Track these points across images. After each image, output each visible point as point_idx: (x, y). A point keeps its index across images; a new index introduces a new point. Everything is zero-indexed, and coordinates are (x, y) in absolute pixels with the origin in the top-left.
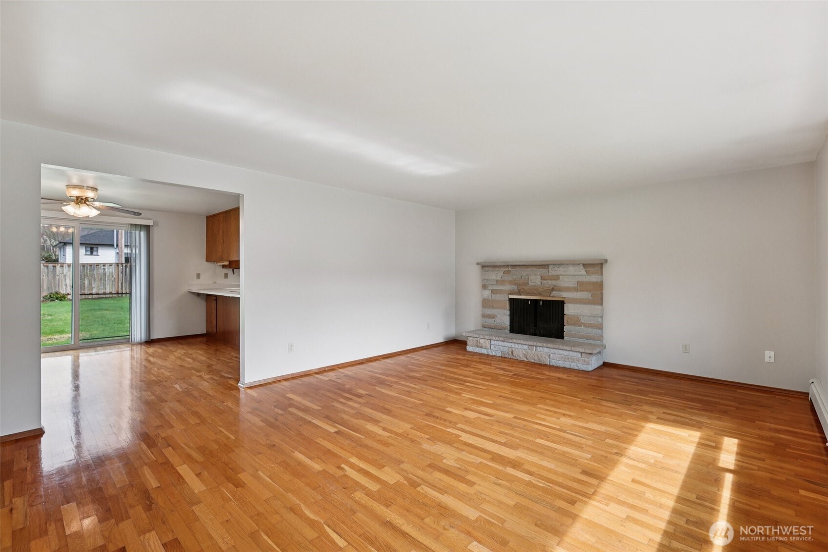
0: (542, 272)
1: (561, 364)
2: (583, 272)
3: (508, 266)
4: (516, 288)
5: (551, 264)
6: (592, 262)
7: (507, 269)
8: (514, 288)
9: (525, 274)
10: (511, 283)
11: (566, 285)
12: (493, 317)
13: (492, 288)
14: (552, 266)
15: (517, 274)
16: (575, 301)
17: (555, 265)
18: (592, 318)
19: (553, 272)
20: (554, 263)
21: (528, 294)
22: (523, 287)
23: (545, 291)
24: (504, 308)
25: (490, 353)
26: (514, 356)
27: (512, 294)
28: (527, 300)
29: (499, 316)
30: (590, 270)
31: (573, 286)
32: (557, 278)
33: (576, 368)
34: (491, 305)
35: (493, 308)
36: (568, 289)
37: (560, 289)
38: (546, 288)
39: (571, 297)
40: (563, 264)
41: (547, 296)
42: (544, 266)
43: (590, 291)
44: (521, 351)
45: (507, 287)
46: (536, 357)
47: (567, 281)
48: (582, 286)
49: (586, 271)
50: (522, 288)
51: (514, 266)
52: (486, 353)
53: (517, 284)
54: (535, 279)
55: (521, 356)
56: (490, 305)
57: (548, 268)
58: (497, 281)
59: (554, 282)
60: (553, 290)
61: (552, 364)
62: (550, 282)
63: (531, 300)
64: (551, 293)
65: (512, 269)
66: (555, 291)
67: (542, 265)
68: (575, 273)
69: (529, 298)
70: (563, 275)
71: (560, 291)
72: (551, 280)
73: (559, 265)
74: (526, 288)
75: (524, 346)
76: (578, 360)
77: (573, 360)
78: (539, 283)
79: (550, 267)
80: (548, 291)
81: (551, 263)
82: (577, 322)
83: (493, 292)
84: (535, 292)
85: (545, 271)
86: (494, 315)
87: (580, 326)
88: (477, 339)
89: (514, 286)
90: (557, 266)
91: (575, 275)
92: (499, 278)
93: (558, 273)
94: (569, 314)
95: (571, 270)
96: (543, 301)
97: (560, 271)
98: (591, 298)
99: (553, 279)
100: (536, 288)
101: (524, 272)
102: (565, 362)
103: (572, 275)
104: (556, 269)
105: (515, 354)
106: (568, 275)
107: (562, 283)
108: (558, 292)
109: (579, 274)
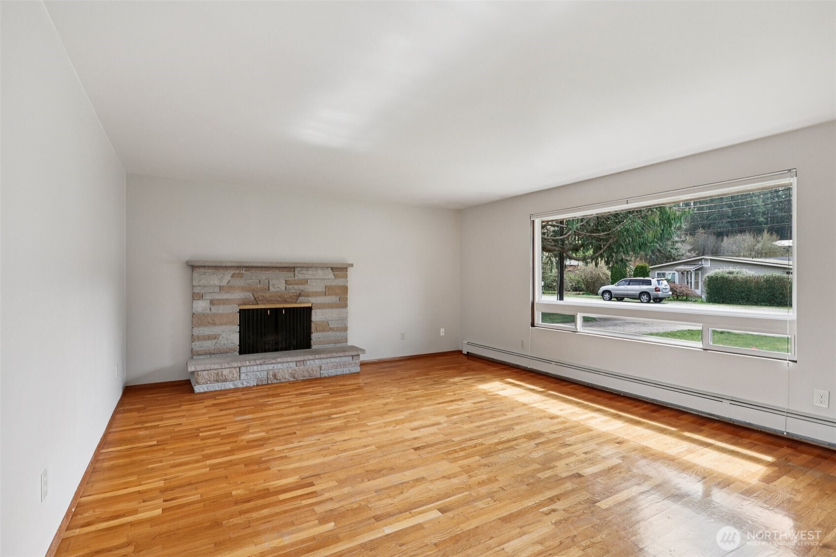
0: (289, 275)
1: (333, 372)
2: (331, 276)
3: (239, 267)
4: (251, 296)
5: (297, 267)
6: (340, 266)
7: (237, 271)
8: (249, 295)
9: (264, 278)
10: (243, 289)
11: (315, 290)
12: (215, 337)
13: (211, 298)
14: (299, 269)
15: (252, 279)
16: (322, 306)
17: (303, 267)
18: (339, 321)
19: (299, 276)
20: (301, 265)
21: (269, 302)
22: (262, 294)
23: (291, 297)
24: (232, 323)
25: (240, 386)
26: (277, 379)
27: (244, 304)
28: (266, 310)
29: (224, 335)
30: (338, 274)
31: (322, 290)
32: (305, 282)
33: (348, 372)
34: (211, 322)
35: (214, 324)
36: (316, 294)
37: (308, 295)
38: (291, 294)
39: (320, 302)
40: (312, 267)
41: (292, 303)
42: (290, 268)
43: (336, 294)
44: (286, 371)
45: (238, 295)
46: (306, 373)
47: (315, 286)
48: (329, 290)
49: (334, 275)
50: (262, 296)
51: (249, 268)
52: (232, 387)
53: (253, 291)
54: (278, 284)
55: (287, 376)
56: (209, 322)
57: (294, 271)
58: (220, 287)
59: (301, 287)
60: (300, 295)
61: (324, 376)
62: (296, 287)
63: (270, 309)
64: (297, 300)
65: (245, 271)
66: (301, 296)
67: (287, 267)
68: (323, 277)
69: (268, 307)
70: (310, 279)
71: (308, 296)
72: (297, 284)
73: (307, 268)
74: (267, 295)
75: (291, 363)
76: (350, 364)
77: (345, 365)
78: (283, 289)
79: (296, 270)
80: (294, 297)
81: (298, 265)
82: (325, 327)
83: (212, 302)
84: (279, 299)
85: (291, 274)
86: (215, 335)
87: (328, 331)
88: (216, 372)
89: (249, 294)
90: (305, 269)
91: (324, 279)
92: (224, 283)
93: (307, 277)
94: (318, 320)
95: (320, 273)
96: (286, 309)
97: (308, 274)
98: (338, 302)
99: (300, 284)
100: (279, 294)
101: (264, 275)
102: (338, 370)
103: (321, 279)
104: (304, 272)
105: (279, 376)
106: (317, 279)
107: (308, 288)
108: (306, 298)
109: (327, 278)
